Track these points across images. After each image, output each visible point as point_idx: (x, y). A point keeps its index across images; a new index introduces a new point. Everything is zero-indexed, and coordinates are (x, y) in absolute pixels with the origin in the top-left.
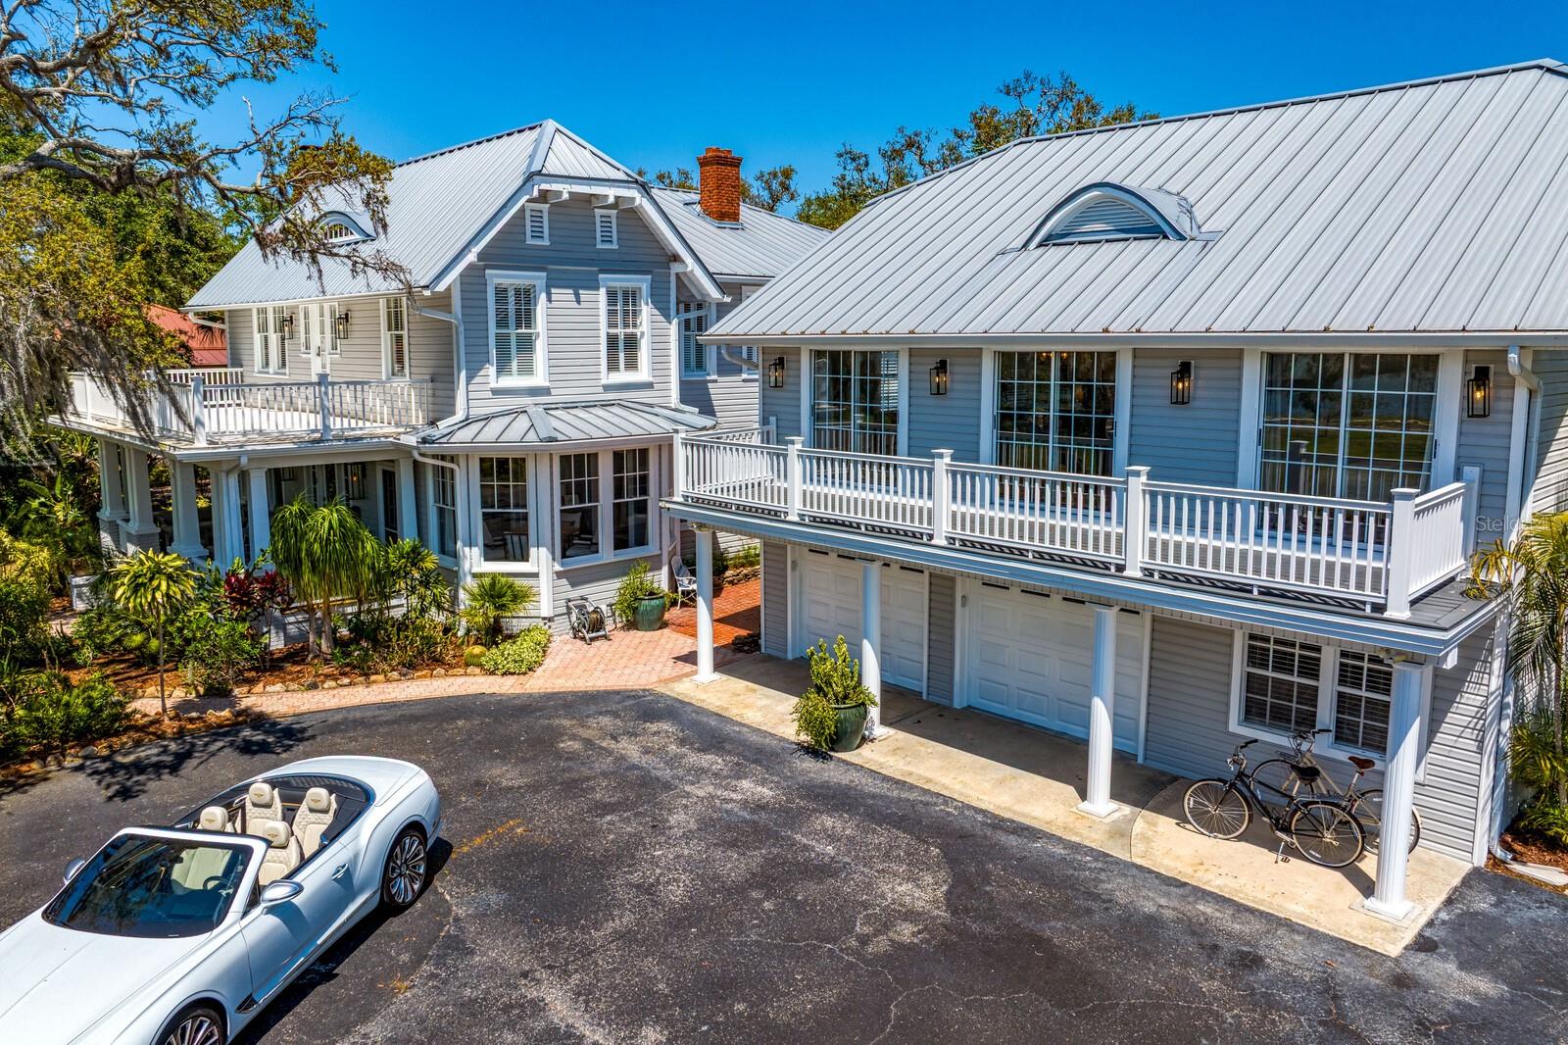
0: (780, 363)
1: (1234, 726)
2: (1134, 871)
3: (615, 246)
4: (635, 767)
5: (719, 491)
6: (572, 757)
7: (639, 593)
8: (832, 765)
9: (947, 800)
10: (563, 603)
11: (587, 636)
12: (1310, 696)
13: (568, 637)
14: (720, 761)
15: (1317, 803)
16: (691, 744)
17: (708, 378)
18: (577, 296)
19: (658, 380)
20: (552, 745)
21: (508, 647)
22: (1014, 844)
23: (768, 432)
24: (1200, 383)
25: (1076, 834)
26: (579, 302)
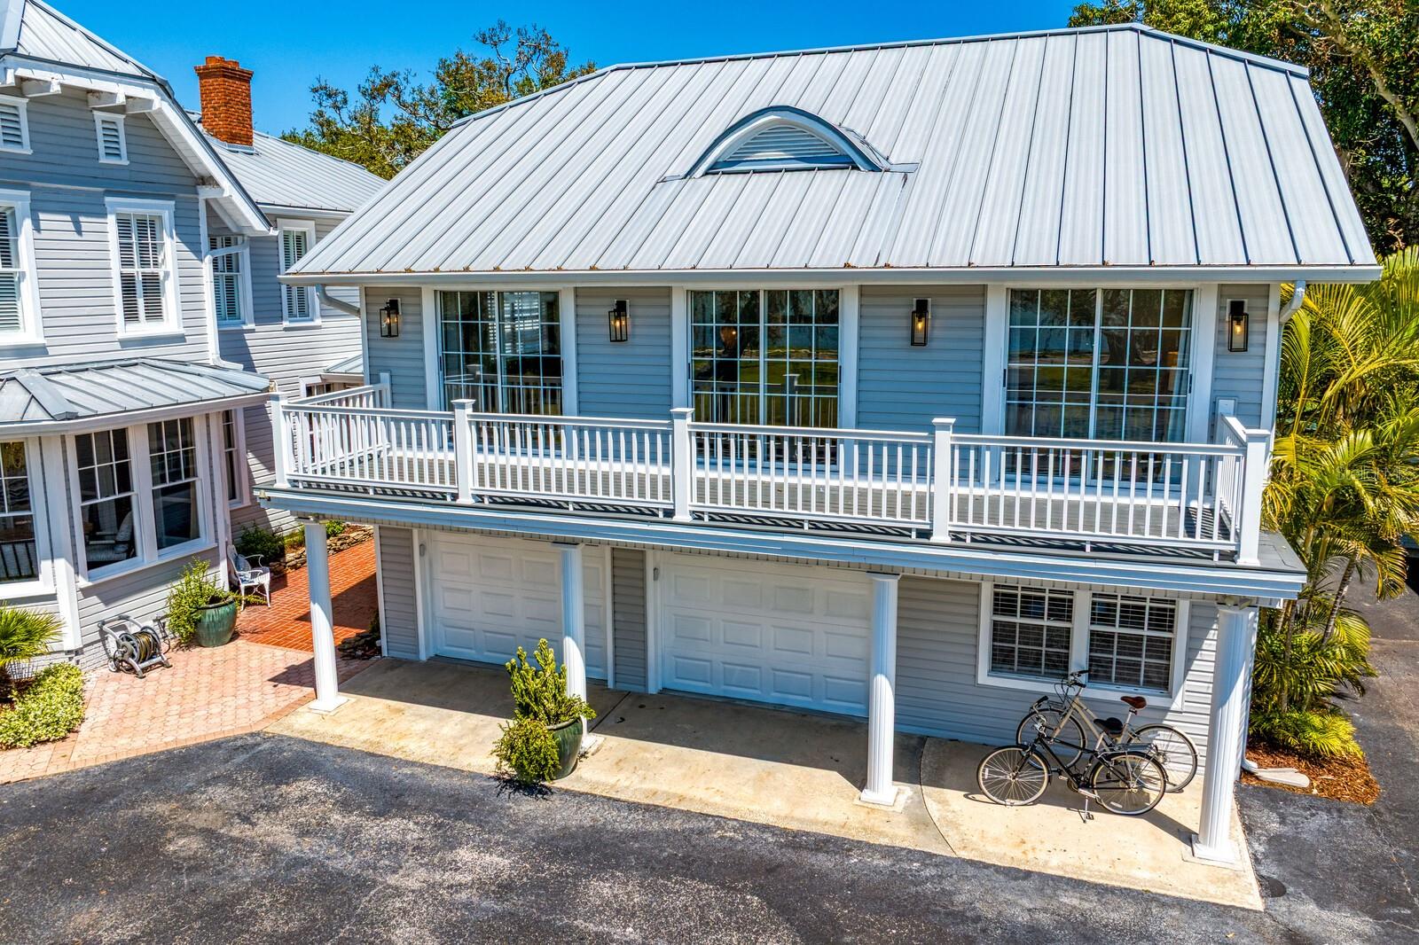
0: (393, 307)
1: (984, 677)
2: (971, 871)
3: (125, 162)
4: (298, 862)
5: (328, 470)
6: (196, 865)
7: (200, 602)
8: (556, 801)
9: (720, 821)
10: (95, 627)
11: (138, 667)
12: (1063, 638)
13: (106, 671)
14: (411, 825)
15: (1124, 754)
16: (360, 807)
17: (245, 327)
18: (77, 224)
19: (191, 331)
20: (156, 851)
21: (34, 705)
22: (831, 865)
23: (380, 392)
24: (938, 323)
25: (881, 834)
26: (79, 232)
